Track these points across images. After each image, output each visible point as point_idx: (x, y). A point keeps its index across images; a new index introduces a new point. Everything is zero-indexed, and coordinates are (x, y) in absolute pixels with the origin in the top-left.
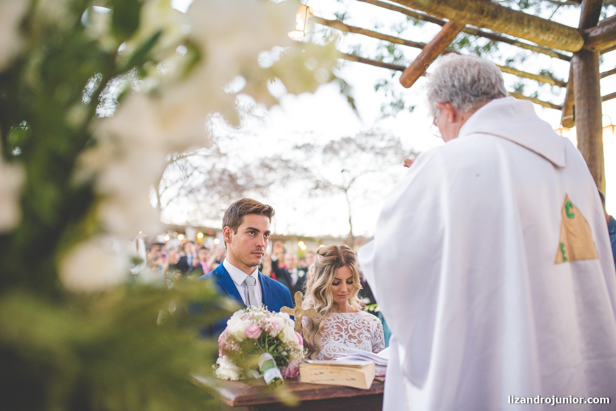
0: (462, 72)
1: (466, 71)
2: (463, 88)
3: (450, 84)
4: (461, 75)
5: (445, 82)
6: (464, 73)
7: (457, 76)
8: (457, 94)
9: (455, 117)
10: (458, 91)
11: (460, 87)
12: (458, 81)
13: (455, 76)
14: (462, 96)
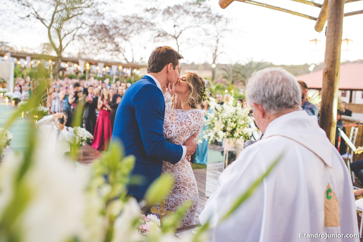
0: (271, 87)
1: (273, 86)
2: (271, 98)
3: (262, 94)
4: (270, 89)
5: (259, 92)
6: (272, 89)
7: (267, 90)
8: (266, 102)
9: (264, 115)
10: (267, 100)
11: (269, 98)
12: (268, 94)
13: (266, 89)
14: (269, 104)
